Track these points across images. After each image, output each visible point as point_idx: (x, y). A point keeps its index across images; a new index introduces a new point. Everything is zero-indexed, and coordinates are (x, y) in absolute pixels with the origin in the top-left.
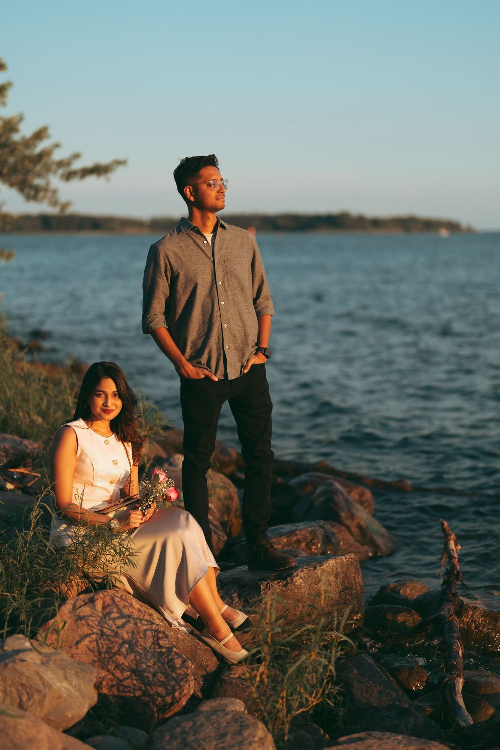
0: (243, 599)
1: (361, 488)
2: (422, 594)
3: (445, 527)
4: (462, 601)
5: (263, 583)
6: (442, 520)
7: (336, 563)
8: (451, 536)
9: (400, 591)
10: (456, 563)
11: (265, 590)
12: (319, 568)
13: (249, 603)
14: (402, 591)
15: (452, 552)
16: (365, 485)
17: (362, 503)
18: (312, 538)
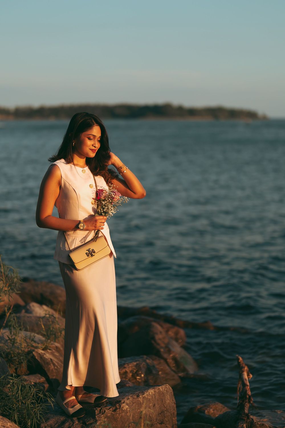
0: (81, 421)
1: (176, 329)
2: (222, 413)
3: (240, 361)
4: (253, 419)
5: (97, 409)
6: (237, 355)
7: (155, 392)
8: (244, 368)
9: (205, 411)
10: (248, 389)
11: (99, 414)
12: (141, 396)
13: (86, 424)
14: (206, 411)
15: (245, 380)
16: (179, 326)
17: (177, 340)
18: (137, 370)
